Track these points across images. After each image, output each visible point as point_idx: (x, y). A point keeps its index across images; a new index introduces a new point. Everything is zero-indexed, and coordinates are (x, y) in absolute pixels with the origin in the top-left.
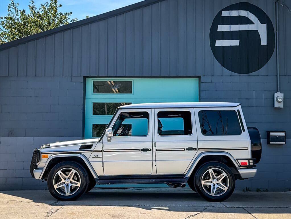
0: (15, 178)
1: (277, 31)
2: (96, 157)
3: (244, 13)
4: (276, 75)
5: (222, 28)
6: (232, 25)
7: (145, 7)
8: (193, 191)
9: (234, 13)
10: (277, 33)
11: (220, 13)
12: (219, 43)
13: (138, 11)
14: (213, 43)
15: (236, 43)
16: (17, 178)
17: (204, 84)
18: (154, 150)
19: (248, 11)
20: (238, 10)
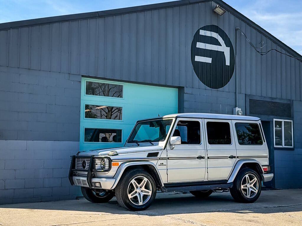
0: (5, 189)
1: (237, 55)
2: (162, 164)
3: (215, 35)
4: (235, 92)
5: (200, 45)
6: (207, 44)
7: (140, 13)
8: (191, 194)
9: (208, 34)
10: (237, 57)
11: (198, 31)
12: (198, 59)
13: (134, 16)
14: (193, 58)
15: (209, 60)
16: (7, 189)
17: (187, 94)
18: (206, 158)
19: (218, 34)
20: (211, 31)
